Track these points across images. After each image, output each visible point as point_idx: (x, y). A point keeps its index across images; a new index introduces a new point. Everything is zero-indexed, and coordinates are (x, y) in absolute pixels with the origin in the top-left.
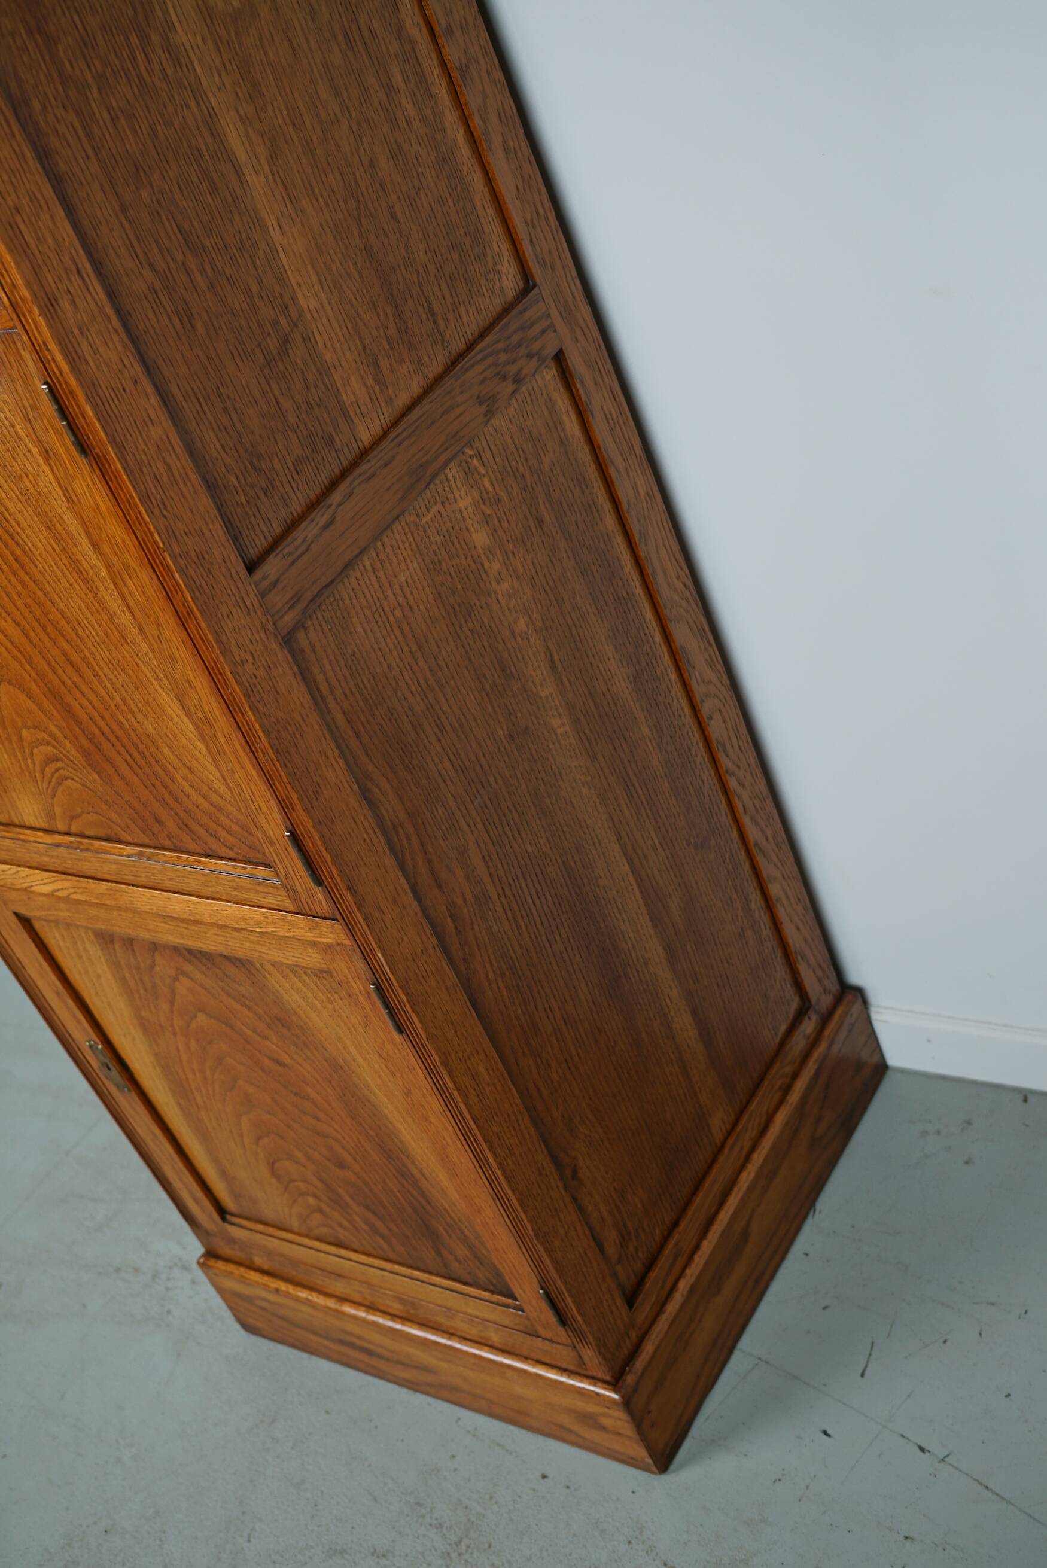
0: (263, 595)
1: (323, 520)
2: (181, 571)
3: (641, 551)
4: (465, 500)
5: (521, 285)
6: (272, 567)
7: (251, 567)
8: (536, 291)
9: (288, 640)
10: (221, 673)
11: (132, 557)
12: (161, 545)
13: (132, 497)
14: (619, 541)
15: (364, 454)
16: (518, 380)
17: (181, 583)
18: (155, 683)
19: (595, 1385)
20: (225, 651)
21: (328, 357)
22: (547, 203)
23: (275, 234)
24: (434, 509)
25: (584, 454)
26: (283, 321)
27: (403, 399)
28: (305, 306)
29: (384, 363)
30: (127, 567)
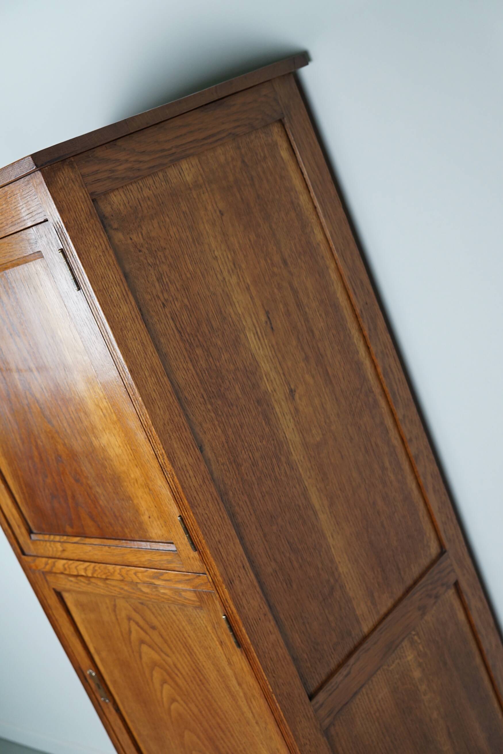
0: (316, 711)
1: (345, 673)
2: (279, 702)
3: (493, 674)
4: (410, 656)
5: (439, 550)
6: (321, 697)
7: (311, 697)
8: (445, 555)
9: (326, 733)
10: (294, 749)
11: (256, 691)
12: (271, 690)
13: (260, 668)
14: (482, 669)
15: (365, 638)
16: (437, 597)
17: (279, 708)
20: (297, 739)
21: (351, 594)
22: (452, 513)
23: (330, 540)
24: (397, 661)
25: (467, 629)
26: (332, 580)
27: (384, 610)
28: (341, 572)
29: (376, 594)
30: (254, 696)
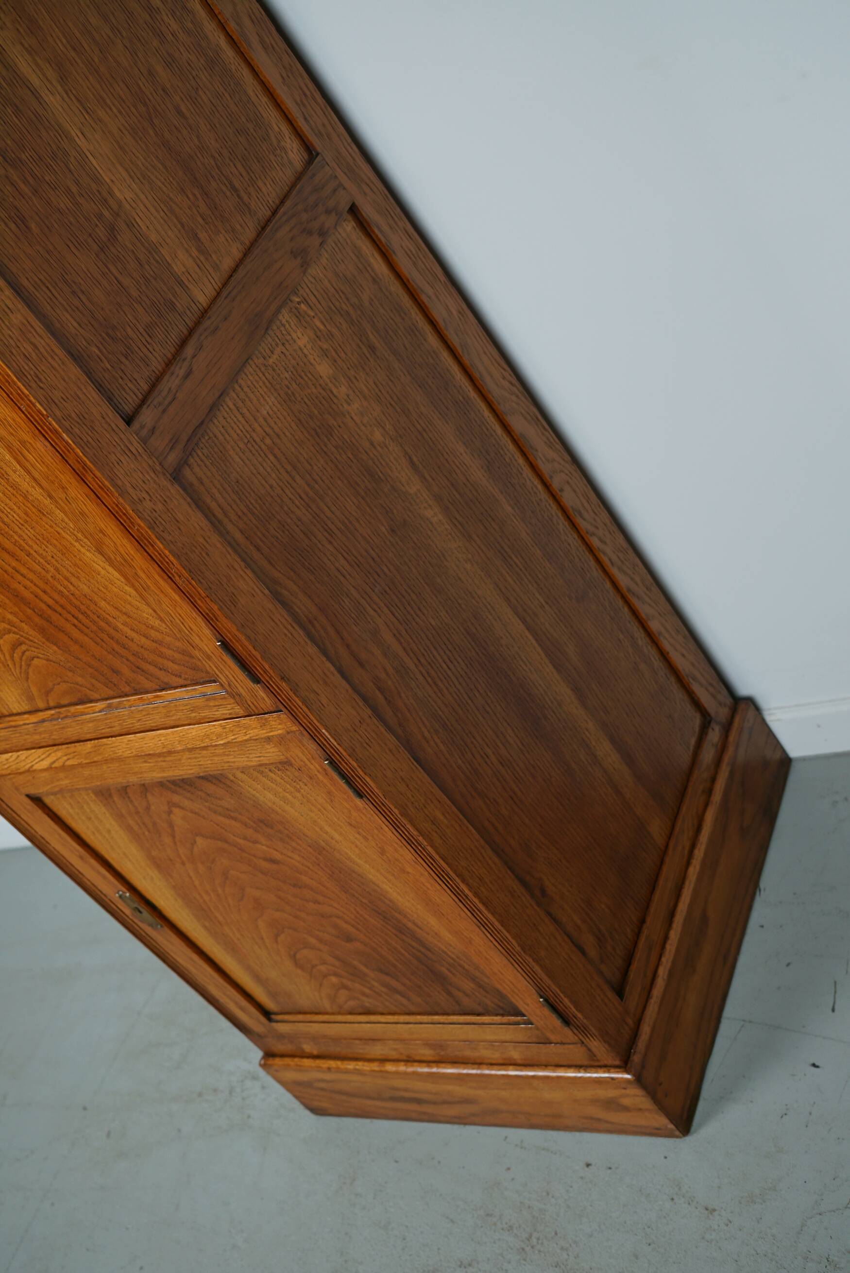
0: (144, 441)
1: (182, 372)
2: (68, 432)
3: (466, 360)
4: (302, 339)
5: (306, 157)
6: (147, 417)
7: (129, 421)
8: (319, 158)
9: (176, 476)
10: (124, 514)
11: (25, 433)
12: (45, 413)
13: (8, 375)
14: (445, 355)
15: (204, 313)
16: (323, 233)
17: (70, 442)
18: (76, 544)
19: (609, 1072)
20: (123, 493)
21: (153, 237)
22: (311, 86)
23: (81, 142)
24: (278, 351)
25: (396, 288)
26: (106, 213)
27: (227, 263)
28: (121, 197)
29: (203, 236)
30: (23, 443)
